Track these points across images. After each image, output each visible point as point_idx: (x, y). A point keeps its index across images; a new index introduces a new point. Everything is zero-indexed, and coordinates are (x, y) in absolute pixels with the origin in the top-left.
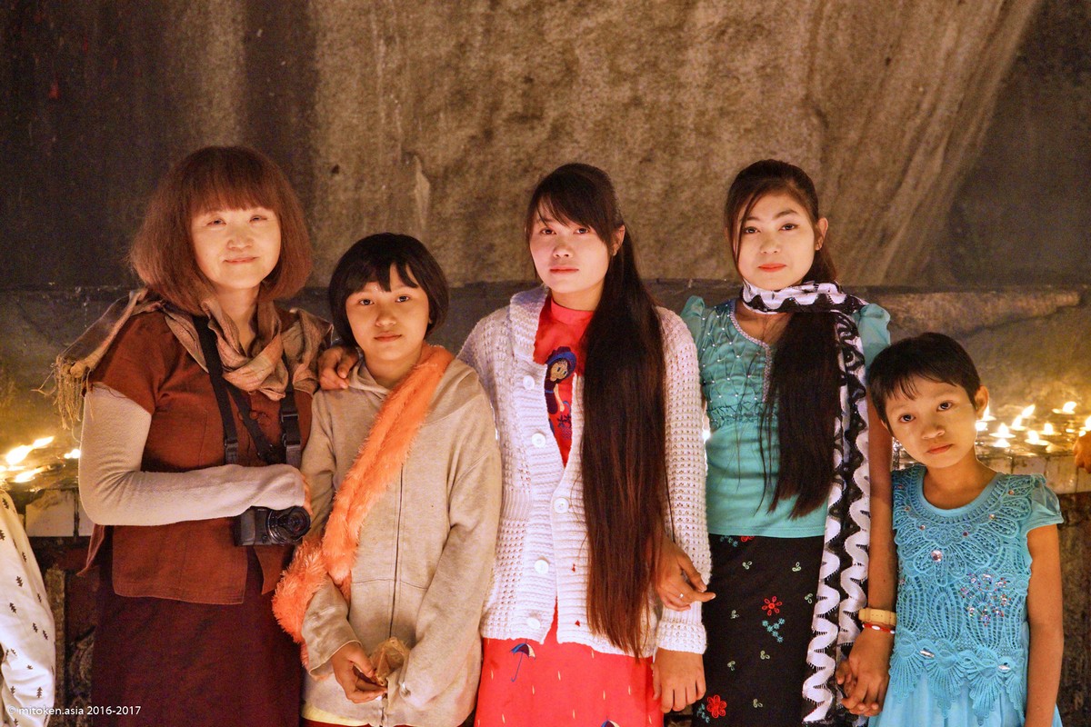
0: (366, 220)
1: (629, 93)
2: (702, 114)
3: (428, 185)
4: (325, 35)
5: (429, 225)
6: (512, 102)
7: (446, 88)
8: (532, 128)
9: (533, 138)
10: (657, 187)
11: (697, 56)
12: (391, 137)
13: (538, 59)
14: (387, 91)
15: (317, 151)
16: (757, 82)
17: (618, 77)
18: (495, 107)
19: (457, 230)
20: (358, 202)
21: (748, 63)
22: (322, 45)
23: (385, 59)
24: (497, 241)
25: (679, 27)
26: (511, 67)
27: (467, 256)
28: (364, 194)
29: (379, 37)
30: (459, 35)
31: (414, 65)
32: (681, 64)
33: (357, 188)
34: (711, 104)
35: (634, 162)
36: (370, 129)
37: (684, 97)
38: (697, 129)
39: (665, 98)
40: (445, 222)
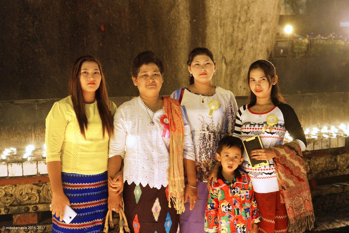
1: (252, 45)
3: (225, 66)
4: (209, 24)
5: (225, 76)
6: (240, 45)
7: (230, 40)
8: (241, 52)
9: (241, 55)
11: (261, 37)
12: (221, 52)
13: (244, 35)
14: (222, 40)
17: (252, 40)
18: (237, 46)
19: (229, 78)
22: (208, 26)
23: (220, 32)
24: (234, 79)
25: (260, 29)
26: (241, 36)
29: (219, 25)
31: (226, 34)
32: (259, 38)
36: (217, 50)
37: (258, 46)
40: (227, 76)
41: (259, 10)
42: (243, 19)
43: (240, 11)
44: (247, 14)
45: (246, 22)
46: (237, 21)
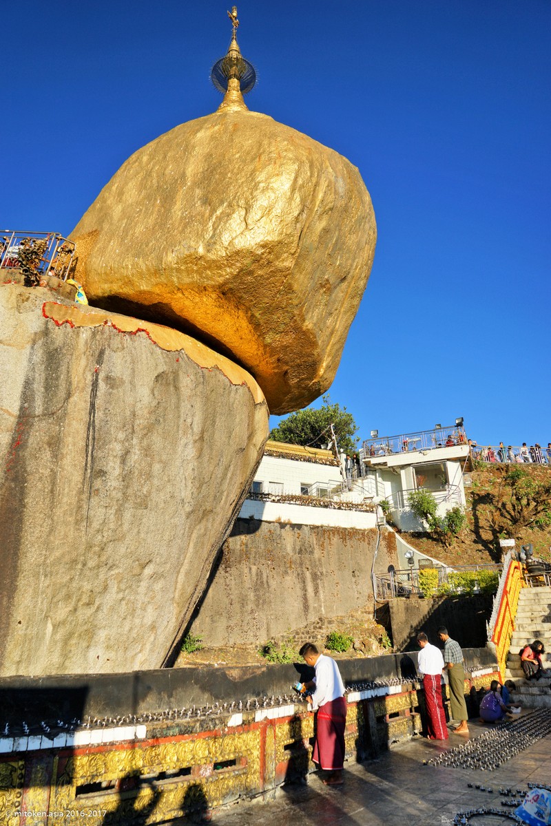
0: (28, 641)
1: (122, 596)
2: (143, 603)
3: (52, 628)
4: (22, 573)
5: (50, 643)
6: (85, 599)
7: (63, 593)
8: (90, 608)
9: (90, 611)
10: (127, 628)
11: (144, 584)
12: (42, 610)
13: (96, 584)
14: (42, 593)
15: (12, 615)
16: (160, 593)
17: (120, 590)
18: (79, 600)
19: (59, 645)
20: (25, 635)
21: (158, 586)
22: (21, 576)
23: (44, 582)
24: (72, 649)
25: (140, 575)
26: (87, 586)
27: (61, 655)
28: (29, 632)
29: (43, 574)
30: (71, 575)
31: (53, 585)
32: (138, 587)
33: (26, 629)
34: (146, 600)
35: (121, 619)
36: (34, 607)
37: (138, 597)
38: (141, 608)
39: (132, 598)
40: (56, 642)
41: (129, 550)
42: (91, 564)
43: (84, 554)
44: (99, 557)
45: (99, 567)
46: (79, 566)
